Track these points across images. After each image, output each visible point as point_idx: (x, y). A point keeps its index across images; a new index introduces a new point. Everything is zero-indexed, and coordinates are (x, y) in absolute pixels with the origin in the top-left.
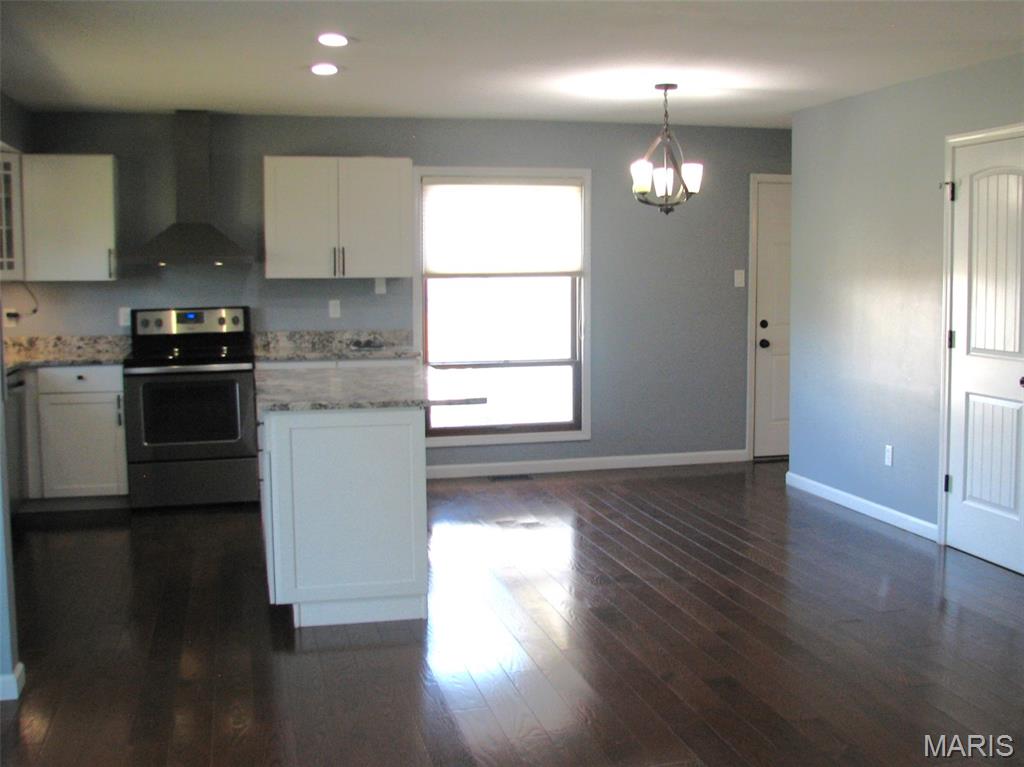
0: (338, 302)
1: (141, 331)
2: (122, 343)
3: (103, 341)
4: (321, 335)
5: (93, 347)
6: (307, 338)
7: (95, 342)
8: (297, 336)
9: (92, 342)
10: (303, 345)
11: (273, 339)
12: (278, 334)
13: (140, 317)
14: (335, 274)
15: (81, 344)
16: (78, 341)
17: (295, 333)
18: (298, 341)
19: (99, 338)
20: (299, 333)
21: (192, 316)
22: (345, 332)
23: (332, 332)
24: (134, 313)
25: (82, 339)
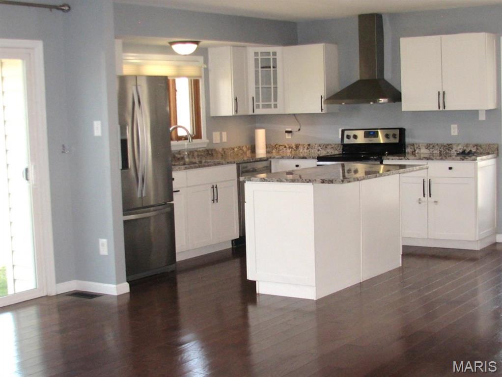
0: (456, 126)
1: (346, 141)
2: (339, 148)
3: (330, 147)
4: (445, 146)
5: (325, 150)
6: (436, 147)
7: (326, 147)
8: (431, 146)
9: (324, 147)
10: (435, 152)
11: (417, 148)
12: (420, 145)
13: (346, 133)
14: (439, 108)
15: (319, 148)
16: (318, 147)
17: (430, 144)
18: (431, 150)
19: (328, 145)
20: (432, 144)
21: (372, 133)
22: (459, 144)
23: (451, 144)
24: (343, 131)
25: (320, 146)
